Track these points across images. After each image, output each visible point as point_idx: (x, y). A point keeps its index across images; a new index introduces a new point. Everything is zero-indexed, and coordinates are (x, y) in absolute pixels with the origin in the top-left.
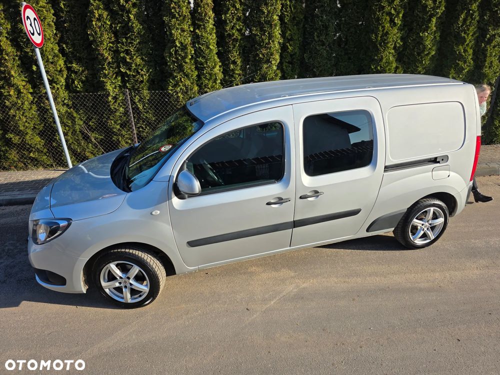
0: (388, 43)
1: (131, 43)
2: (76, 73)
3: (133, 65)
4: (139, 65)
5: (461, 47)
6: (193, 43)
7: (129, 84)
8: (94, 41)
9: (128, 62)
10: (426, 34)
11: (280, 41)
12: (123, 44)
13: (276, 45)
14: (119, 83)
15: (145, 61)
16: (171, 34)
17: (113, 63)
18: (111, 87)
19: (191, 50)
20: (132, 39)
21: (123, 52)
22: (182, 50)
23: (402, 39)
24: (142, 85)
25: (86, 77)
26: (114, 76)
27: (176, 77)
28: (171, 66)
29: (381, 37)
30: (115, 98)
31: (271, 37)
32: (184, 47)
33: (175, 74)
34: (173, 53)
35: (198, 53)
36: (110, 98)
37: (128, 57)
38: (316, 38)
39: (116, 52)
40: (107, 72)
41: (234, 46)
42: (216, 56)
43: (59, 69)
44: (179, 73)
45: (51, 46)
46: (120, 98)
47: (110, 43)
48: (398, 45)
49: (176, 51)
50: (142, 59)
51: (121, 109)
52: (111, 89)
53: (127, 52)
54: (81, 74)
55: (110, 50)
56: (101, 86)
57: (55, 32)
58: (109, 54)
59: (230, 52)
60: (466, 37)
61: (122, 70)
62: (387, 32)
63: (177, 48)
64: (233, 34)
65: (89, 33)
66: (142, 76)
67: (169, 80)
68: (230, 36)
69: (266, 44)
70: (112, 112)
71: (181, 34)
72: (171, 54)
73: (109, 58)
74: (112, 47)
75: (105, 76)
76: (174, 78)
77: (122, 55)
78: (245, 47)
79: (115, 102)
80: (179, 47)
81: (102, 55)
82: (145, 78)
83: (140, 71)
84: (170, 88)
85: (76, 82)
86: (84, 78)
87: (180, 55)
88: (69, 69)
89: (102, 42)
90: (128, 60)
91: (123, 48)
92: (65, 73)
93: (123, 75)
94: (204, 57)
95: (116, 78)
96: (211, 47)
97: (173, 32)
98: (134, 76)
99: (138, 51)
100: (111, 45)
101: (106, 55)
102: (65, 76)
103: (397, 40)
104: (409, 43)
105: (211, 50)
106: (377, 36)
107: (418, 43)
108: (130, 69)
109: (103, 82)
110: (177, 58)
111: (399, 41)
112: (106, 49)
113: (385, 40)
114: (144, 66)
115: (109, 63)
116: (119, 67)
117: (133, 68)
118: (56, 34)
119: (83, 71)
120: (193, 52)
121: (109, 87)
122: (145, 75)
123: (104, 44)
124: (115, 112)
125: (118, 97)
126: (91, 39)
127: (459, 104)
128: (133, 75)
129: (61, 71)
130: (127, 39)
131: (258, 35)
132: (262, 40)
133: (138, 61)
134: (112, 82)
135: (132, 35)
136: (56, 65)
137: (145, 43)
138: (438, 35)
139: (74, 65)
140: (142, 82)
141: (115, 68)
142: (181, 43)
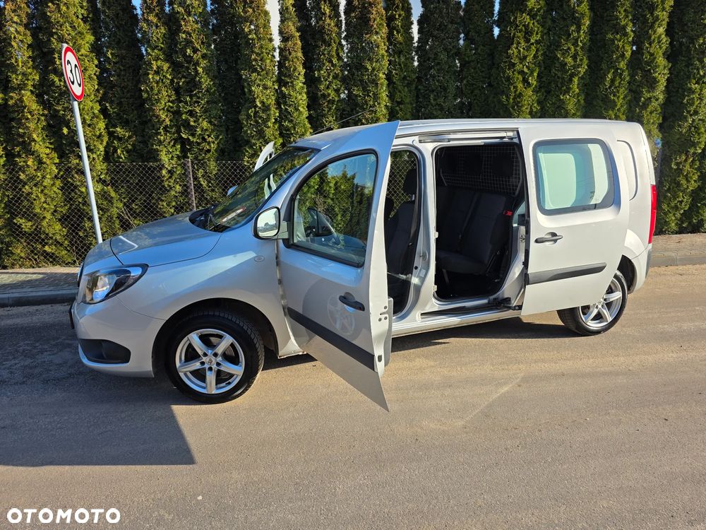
0: (523, 106)
1: (198, 102)
2: (120, 139)
3: (198, 130)
4: (206, 130)
5: (611, 112)
6: (278, 104)
7: (190, 154)
8: (149, 99)
9: (192, 126)
10: (568, 97)
11: (388, 104)
12: (186, 103)
13: (383, 109)
14: (178, 153)
15: (215, 125)
16: (250, 91)
17: (171, 127)
18: (167, 157)
19: (275, 113)
20: (199, 98)
21: (186, 113)
22: (264, 111)
23: (539, 102)
24: (208, 155)
25: (133, 145)
26: (172, 144)
27: (255, 144)
28: (249, 132)
29: (513, 99)
30: (171, 172)
31: (376, 97)
32: (266, 108)
33: (253, 141)
34: (252, 114)
35: (284, 115)
36: (164, 172)
37: (192, 119)
38: (432, 101)
39: (177, 113)
40: (162, 138)
41: (330, 109)
42: (307, 120)
43: (98, 133)
44: (258, 140)
45: (91, 104)
46: (178, 172)
47: (169, 101)
48: (534, 110)
49: (256, 113)
50: (210, 122)
51: (178, 187)
52: (167, 160)
53: (191, 113)
54: (127, 141)
55: (168, 110)
56: (154, 156)
57: (96, 87)
58: (167, 116)
59: (324, 116)
60: (616, 100)
61: (183, 136)
62: (520, 93)
63: (257, 109)
64: (329, 95)
65: (142, 88)
66: (209, 143)
67: (245, 149)
68: (324, 96)
69: (371, 107)
70: (165, 190)
71: (263, 92)
72: (249, 117)
73: (167, 120)
74: (172, 107)
75: (160, 143)
76: (251, 147)
77: (184, 117)
78: (344, 110)
79: (170, 177)
80: (260, 108)
81: (158, 117)
82: (212, 146)
83: (206, 137)
84: (246, 159)
85: (119, 151)
86: (130, 147)
87: (261, 117)
88: (111, 134)
89: (158, 101)
90: (192, 123)
91: (186, 108)
92: (106, 139)
93: (184, 142)
94: (291, 121)
95: (174, 146)
96: (301, 109)
97: (253, 88)
98: (199, 144)
99: (205, 111)
100: (171, 105)
101: (163, 116)
102: (105, 143)
103: (533, 104)
104: (548, 107)
105: (301, 113)
106: (508, 98)
107: (559, 107)
108: (193, 135)
109: (157, 150)
110: (257, 122)
111: (535, 105)
112: (163, 109)
113: (519, 102)
114: (213, 131)
115: (167, 126)
116: (179, 132)
117: (198, 133)
118: (98, 90)
119: (130, 137)
120: (277, 114)
121: (164, 158)
122: (214, 142)
123: (161, 103)
124: (168, 191)
125: (175, 170)
126: (145, 95)
127: (625, 144)
128: (197, 142)
129: (100, 136)
130: (191, 97)
131: (360, 96)
132: (366, 101)
133: (205, 124)
134: (168, 151)
135: (199, 92)
136: (94, 129)
137: (215, 103)
138: (582, 98)
139: (118, 129)
140: (209, 151)
141: (174, 134)
142: (263, 103)
